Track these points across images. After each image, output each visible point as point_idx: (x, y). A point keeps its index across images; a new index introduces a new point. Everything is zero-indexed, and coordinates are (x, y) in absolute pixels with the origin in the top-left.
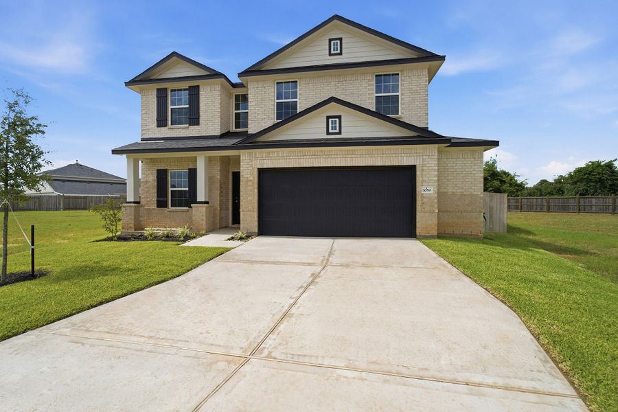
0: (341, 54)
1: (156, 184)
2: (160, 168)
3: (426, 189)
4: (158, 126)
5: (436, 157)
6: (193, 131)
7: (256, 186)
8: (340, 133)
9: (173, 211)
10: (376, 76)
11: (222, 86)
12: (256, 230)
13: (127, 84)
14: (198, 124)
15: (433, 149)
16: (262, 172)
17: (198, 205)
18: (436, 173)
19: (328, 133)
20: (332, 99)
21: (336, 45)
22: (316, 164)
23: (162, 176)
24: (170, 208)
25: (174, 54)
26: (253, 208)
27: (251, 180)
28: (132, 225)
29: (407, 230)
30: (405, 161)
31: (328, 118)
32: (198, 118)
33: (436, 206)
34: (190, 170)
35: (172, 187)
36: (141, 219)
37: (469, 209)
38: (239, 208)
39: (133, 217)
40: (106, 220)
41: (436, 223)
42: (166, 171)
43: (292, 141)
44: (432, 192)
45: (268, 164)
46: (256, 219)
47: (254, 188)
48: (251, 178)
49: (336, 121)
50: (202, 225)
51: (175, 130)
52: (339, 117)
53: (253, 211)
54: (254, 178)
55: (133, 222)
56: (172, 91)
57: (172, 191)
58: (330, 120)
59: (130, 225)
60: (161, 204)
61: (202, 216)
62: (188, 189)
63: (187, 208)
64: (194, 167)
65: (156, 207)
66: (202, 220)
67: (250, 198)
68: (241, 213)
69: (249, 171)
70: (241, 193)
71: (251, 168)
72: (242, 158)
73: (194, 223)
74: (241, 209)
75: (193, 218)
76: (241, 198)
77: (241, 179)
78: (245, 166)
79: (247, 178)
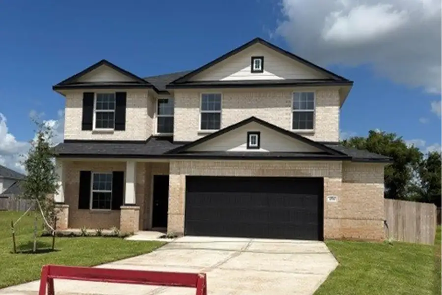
0: (262, 71)
2: (83, 170)
3: (332, 198)
4: (84, 129)
5: (341, 171)
6: (118, 136)
7: (184, 191)
8: (258, 147)
9: (95, 213)
10: (294, 93)
11: (149, 94)
12: (182, 230)
13: (55, 88)
14: (123, 129)
15: (338, 164)
17: (128, 207)
18: (340, 185)
19: (248, 147)
20: (253, 119)
21: (258, 63)
22: (237, 175)
24: (92, 210)
25: (103, 62)
26: (180, 211)
27: (178, 186)
30: (315, 174)
31: (249, 133)
32: (124, 123)
34: (115, 173)
35: (94, 189)
38: (167, 211)
42: (89, 173)
44: (336, 200)
45: (195, 172)
46: (183, 221)
47: (181, 193)
48: (179, 184)
49: (255, 137)
51: (100, 134)
52: (259, 133)
53: (181, 214)
54: (182, 184)
56: (98, 95)
57: (94, 193)
58: (251, 136)
61: (131, 217)
62: (111, 192)
63: (110, 210)
64: (118, 170)
65: (77, 208)
66: (131, 221)
67: (177, 202)
68: (169, 215)
69: (177, 178)
70: (170, 198)
71: (179, 175)
72: (171, 166)
73: (121, 224)
74: (169, 212)
75: (121, 219)
76: (170, 202)
77: (170, 184)
78: (172, 173)
79: (175, 184)
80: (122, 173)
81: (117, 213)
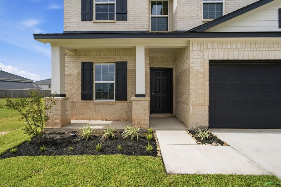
1: (80, 76)
2: (84, 61)
4: (83, 19)
6: (121, 26)
7: (207, 78)
9: (98, 104)
12: (206, 125)
14: (126, 19)
16: (213, 64)
17: (140, 98)
23: (87, 69)
24: (95, 101)
26: (204, 102)
28: (59, 121)
32: (126, 13)
34: (117, 63)
35: (96, 80)
36: (67, 113)
39: (60, 112)
40: (27, 121)
42: (91, 64)
45: (220, 56)
47: (205, 80)
48: (202, 70)
50: (144, 120)
51: (100, 25)
53: (204, 105)
54: (205, 70)
55: (60, 118)
57: (96, 84)
59: (55, 121)
60: (86, 96)
61: (144, 110)
62: (114, 82)
63: (114, 101)
64: (121, 61)
65: (80, 100)
66: (145, 115)
67: (200, 91)
68: (191, 107)
69: (199, 62)
70: (191, 86)
71: (202, 60)
72: (191, 49)
73: (134, 118)
74: (191, 103)
75: (133, 113)
76: (191, 91)
77: (191, 71)
78: (194, 57)
79: (197, 70)
80: (125, 63)
81: (121, 104)
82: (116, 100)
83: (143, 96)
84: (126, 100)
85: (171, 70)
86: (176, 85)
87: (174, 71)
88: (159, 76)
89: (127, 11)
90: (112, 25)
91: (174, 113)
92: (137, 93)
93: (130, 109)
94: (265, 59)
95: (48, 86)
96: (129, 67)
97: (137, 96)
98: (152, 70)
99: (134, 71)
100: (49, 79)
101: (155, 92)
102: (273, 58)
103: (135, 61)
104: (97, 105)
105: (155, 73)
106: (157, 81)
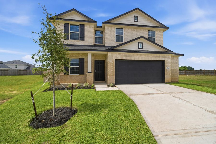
0: (137, 21)
3: (168, 68)
5: (170, 58)
6: (81, 43)
7: (114, 66)
8: (142, 49)
10: (149, 31)
12: (114, 83)
14: (84, 40)
15: (169, 55)
16: (116, 61)
18: (170, 63)
19: (139, 48)
20: (142, 37)
21: (136, 18)
24: (70, 75)
25: (74, 9)
26: (113, 74)
27: (112, 64)
29: (162, 80)
30: (162, 59)
32: (84, 38)
33: (170, 73)
34: (80, 59)
35: (71, 66)
37: (175, 74)
41: (170, 78)
42: (68, 59)
43: (124, 50)
44: (169, 69)
45: (119, 58)
46: (114, 78)
47: (113, 67)
48: (113, 63)
49: (141, 44)
50: (91, 82)
51: (72, 42)
53: (113, 76)
56: (71, 25)
58: (139, 44)
61: (91, 78)
62: (79, 67)
63: (79, 75)
64: (82, 58)
65: (63, 75)
66: (91, 79)
67: (112, 70)
68: (109, 76)
69: (112, 60)
70: (109, 69)
71: (112, 59)
72: (108, 55)
73: (87, 81)
74: (108, 75)
75: (87, 79)
76: (108, 70)
77: (109, 63)
78: (110, 58)
79: (111, 63)
80: (84, 59)
81: (82, 76)
82: (80, 74)
83: (91, 72)
84: (84, 74)
85: (104, 61)
86: (106, 68)
87: (105, 61)
88: (99, 64)
89: (84, 37)
90: (78, 42)
91: (105, 80)
92: (88, 71)
93: (86, 77)
94: (133, 59)
95: (15, 66)
96: (85, 61)
97: (88, 72)
98: (95, 61)
99: (87, 62)
100: (15, 61)
101: (97, 71)
102: (136, 59)
103: (87, 58)
104: (71, 77)
105: (97, 62)
106: (98, 66)
